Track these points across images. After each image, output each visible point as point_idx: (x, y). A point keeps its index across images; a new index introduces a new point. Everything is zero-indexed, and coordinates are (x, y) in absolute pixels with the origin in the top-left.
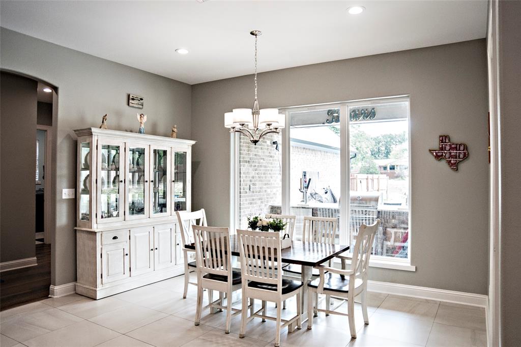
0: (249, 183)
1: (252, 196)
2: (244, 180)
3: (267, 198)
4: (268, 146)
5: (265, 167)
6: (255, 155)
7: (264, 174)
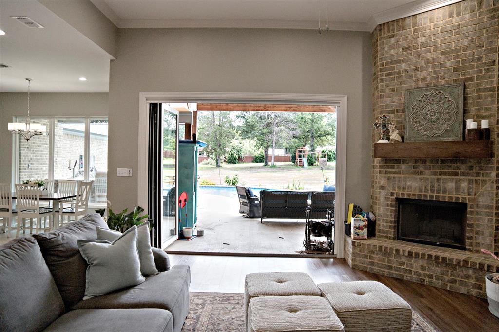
0: (27, 163)
1: (30, 172)
2: (23, 161)
3: (43, 174)
4: (44, 136)
5: (42, 151)
6: (34, 143)
7: (40, 156)
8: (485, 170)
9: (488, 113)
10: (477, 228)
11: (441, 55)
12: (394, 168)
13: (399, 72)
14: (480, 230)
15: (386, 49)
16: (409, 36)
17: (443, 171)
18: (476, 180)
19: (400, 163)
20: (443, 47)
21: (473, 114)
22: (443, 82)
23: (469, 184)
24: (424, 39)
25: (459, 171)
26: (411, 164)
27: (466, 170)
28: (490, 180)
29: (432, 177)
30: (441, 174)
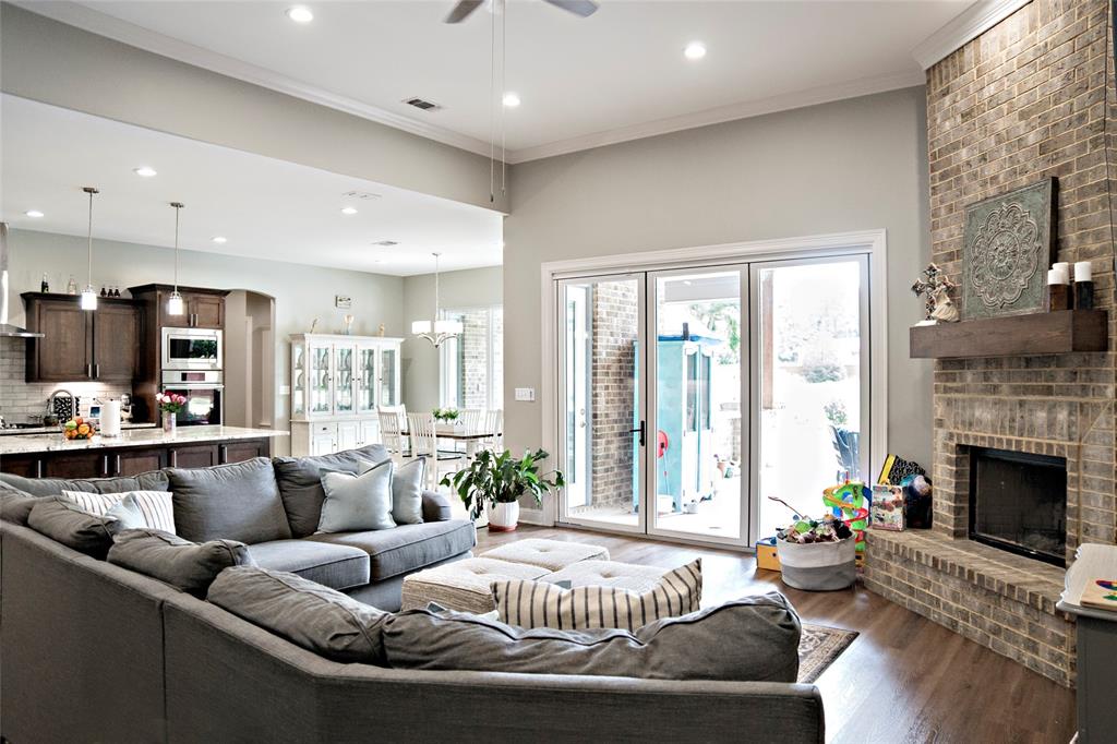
8: (1098, 382)
9: (1098, 245)
10: (1087, 518)
11: (1020, 120)
12: (954, 380)
13: (958, 169)
14: (1091, 524)
15: (939, 121)
16: (971, 85)
17: (1028, 384)
18: (1081, 405)
19: (963, 368)
20: (1021, 102)
21: (1073, 249)
22: (1024, 180)
23: (1070, 414)
24: (992, 87)
25: (1054, 384)
26: (980, 369)
27: (1066, 381)
28: (1105, 403)
29: (1011, 398)
30: (1027, 390)
